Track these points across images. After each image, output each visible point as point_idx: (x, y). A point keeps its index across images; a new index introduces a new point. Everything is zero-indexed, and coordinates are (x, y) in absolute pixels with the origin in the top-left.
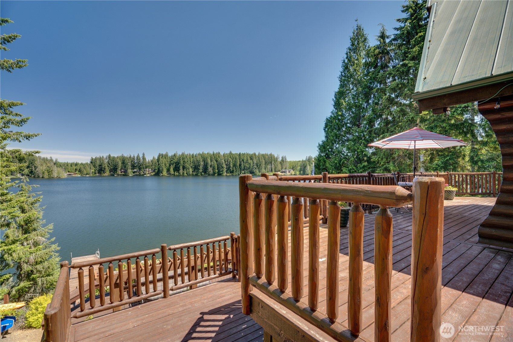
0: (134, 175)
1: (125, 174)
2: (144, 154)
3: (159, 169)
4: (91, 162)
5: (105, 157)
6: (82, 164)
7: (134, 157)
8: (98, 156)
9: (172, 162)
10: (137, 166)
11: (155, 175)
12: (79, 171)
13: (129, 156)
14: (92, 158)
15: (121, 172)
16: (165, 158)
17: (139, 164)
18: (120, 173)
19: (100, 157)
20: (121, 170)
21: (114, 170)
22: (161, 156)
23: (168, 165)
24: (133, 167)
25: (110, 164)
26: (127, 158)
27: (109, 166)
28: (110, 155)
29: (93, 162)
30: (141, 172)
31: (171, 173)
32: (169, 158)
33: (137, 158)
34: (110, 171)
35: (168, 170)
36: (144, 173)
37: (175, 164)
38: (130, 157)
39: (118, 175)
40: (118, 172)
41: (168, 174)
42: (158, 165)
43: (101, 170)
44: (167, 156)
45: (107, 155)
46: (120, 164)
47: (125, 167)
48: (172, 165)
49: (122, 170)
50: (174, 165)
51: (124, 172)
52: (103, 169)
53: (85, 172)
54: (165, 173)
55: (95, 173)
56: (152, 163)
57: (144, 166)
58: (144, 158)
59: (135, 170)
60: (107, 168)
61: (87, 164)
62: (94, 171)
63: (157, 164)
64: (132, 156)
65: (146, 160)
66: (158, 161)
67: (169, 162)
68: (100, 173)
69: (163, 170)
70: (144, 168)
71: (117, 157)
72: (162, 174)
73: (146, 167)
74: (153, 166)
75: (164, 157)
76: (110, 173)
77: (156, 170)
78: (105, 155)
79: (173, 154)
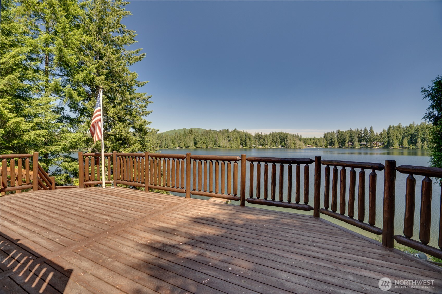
0: (361, 148)
1: (353, 147)
2: (371, 128)
3: (389, 142)
4: (324, 137)
5: (335, 132)
6: (318, 138)
7: (361, 130)
8: (330, 132)
9: (406, 134)
10: (364, 139)
11: (383, 148)
12: (315, 144)
13: (356, 130)
14: (325, 133)
15: (349, 145)
16: (397, 130)
17: (366, 137)
18: (347, 146)
19: (331, 132)
20: (348, 143)
21: (342, 143)
22: (392, 129)
23: (400, 137)
24: (360, 140)
25: (340, 138)
26: (354, 132)
27: (338, 139)
28: (339, 130)
29: (326, 136)
30: (369, 145)
31: (404, 146)
32: (402, 130)
33: (364, 131)
34: (339, 143)
35: (401, 143)
36: (371, 145)
37: (410, 136)
38: (358, 131)
39: (346, 147)
40: (345, 145)
41: (400, 147)
42: (388, 138)
43: (331, 144)
44: (400, 127)
45: (337, 130)
46: (348, 139)
47: (352, 140)
48: (406, 137)
49: (350, 143)
50: (409, 138)
51: (352, 145)
52: (333, 142)
53: (319, 145)
54: (396, 146)
55: (327, 146)
56: (381, 136)
57: (372, 139)
58: (372, 131)
59: (362, 143)
60: (336, 141)
61: (321, 138)
62: (326, 144)
63: (387, 136)
64: (359, 130)
65: (374, 133)
66: (388, 134)
67: (402, 134)
68: (331, 146)
69: (393, 143)
70: (371, 141)
71: (346, 132)
72: (392, 147)
73: (374, 140)
74: (382, 139)
75: (395, 129)
76: (339, 145)
77: (385, 142)
78: (335, 131)
79: (408, 125)
